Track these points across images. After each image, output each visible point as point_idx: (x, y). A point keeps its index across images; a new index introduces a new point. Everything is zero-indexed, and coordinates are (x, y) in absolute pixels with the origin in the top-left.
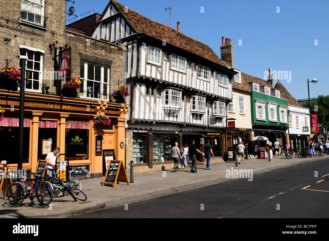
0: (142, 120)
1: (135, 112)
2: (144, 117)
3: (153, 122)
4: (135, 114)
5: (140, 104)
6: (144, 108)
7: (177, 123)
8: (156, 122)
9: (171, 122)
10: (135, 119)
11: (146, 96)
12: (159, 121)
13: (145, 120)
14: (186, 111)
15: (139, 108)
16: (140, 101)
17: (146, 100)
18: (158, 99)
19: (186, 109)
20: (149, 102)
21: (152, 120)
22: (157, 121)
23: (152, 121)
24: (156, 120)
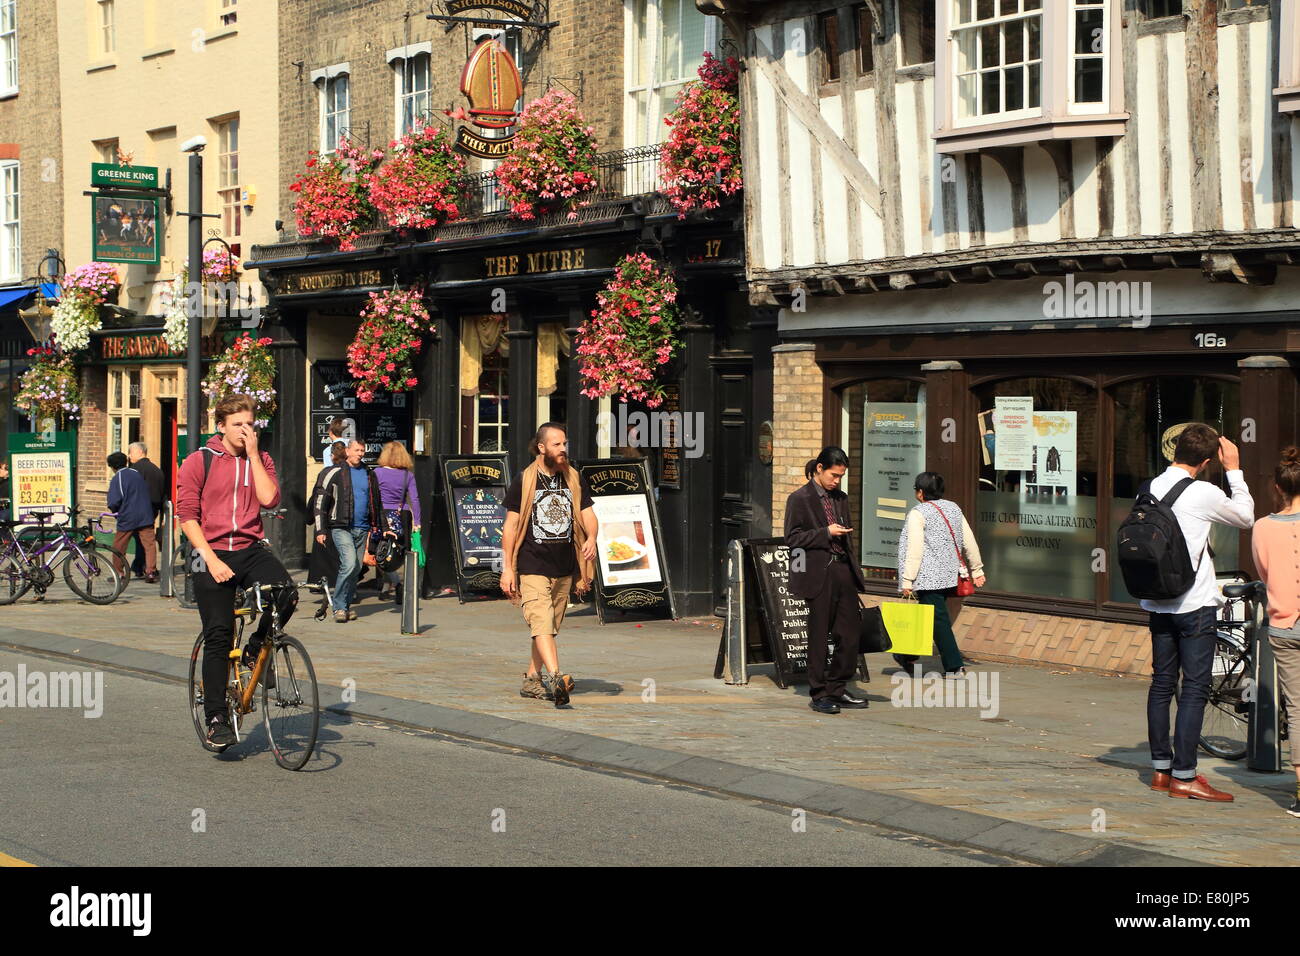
0: (812, 273)
1: (759, 225)
2: (818, 252)
3: (885, 278)
4: (759, 241)
5: (783, 169)
6: (814, 187)
7: (1116, 250)
8: (914, 274)
9: (1052, 253)
10: (763, 271)
11: (821, 93)
12: (933, 264)
13: (827, 272)
14: (1213, 118)
15: (785, 191)
16: (783, 145)
17: (816, 131)
18: (904, 92)
19: (1214, 91)
20: (840, 133)
21: (878, 262)
22: (919, 265)
23: (879, 270)
24: (908, 254)
